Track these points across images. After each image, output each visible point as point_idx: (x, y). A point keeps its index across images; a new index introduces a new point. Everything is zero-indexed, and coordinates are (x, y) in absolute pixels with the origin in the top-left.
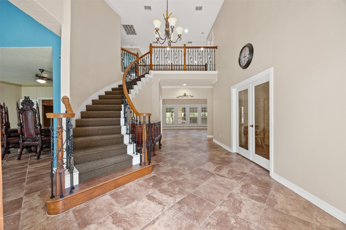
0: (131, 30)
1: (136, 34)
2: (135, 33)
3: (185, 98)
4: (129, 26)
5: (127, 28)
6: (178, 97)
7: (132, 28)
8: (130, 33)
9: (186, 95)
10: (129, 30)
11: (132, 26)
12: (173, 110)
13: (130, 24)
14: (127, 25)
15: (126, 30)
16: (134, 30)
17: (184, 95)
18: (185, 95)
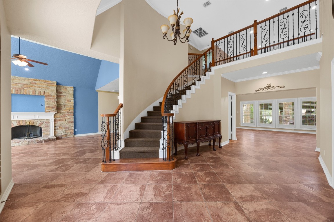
0: (201, 32)
1: (207, 34)
2: (205, 33)
3: (269, 90)
4: (198, 30)
5: (198, 32)
6: (258, 91)
7: (202, 30)
8: (201, 35)
9: (271, 86)
10: (199, 33)
11: (200, 28)
12: (270, 107)
13: (198, 28)
14: (196, 30)
15: (198, 35)
16: (204, 31)
17: (267, 87)
18: (269, 87)
